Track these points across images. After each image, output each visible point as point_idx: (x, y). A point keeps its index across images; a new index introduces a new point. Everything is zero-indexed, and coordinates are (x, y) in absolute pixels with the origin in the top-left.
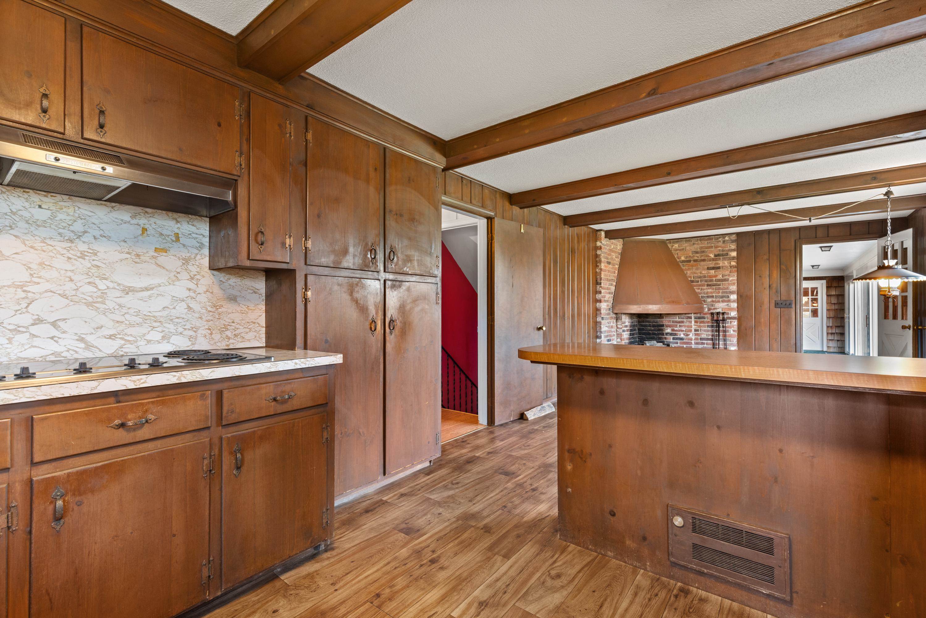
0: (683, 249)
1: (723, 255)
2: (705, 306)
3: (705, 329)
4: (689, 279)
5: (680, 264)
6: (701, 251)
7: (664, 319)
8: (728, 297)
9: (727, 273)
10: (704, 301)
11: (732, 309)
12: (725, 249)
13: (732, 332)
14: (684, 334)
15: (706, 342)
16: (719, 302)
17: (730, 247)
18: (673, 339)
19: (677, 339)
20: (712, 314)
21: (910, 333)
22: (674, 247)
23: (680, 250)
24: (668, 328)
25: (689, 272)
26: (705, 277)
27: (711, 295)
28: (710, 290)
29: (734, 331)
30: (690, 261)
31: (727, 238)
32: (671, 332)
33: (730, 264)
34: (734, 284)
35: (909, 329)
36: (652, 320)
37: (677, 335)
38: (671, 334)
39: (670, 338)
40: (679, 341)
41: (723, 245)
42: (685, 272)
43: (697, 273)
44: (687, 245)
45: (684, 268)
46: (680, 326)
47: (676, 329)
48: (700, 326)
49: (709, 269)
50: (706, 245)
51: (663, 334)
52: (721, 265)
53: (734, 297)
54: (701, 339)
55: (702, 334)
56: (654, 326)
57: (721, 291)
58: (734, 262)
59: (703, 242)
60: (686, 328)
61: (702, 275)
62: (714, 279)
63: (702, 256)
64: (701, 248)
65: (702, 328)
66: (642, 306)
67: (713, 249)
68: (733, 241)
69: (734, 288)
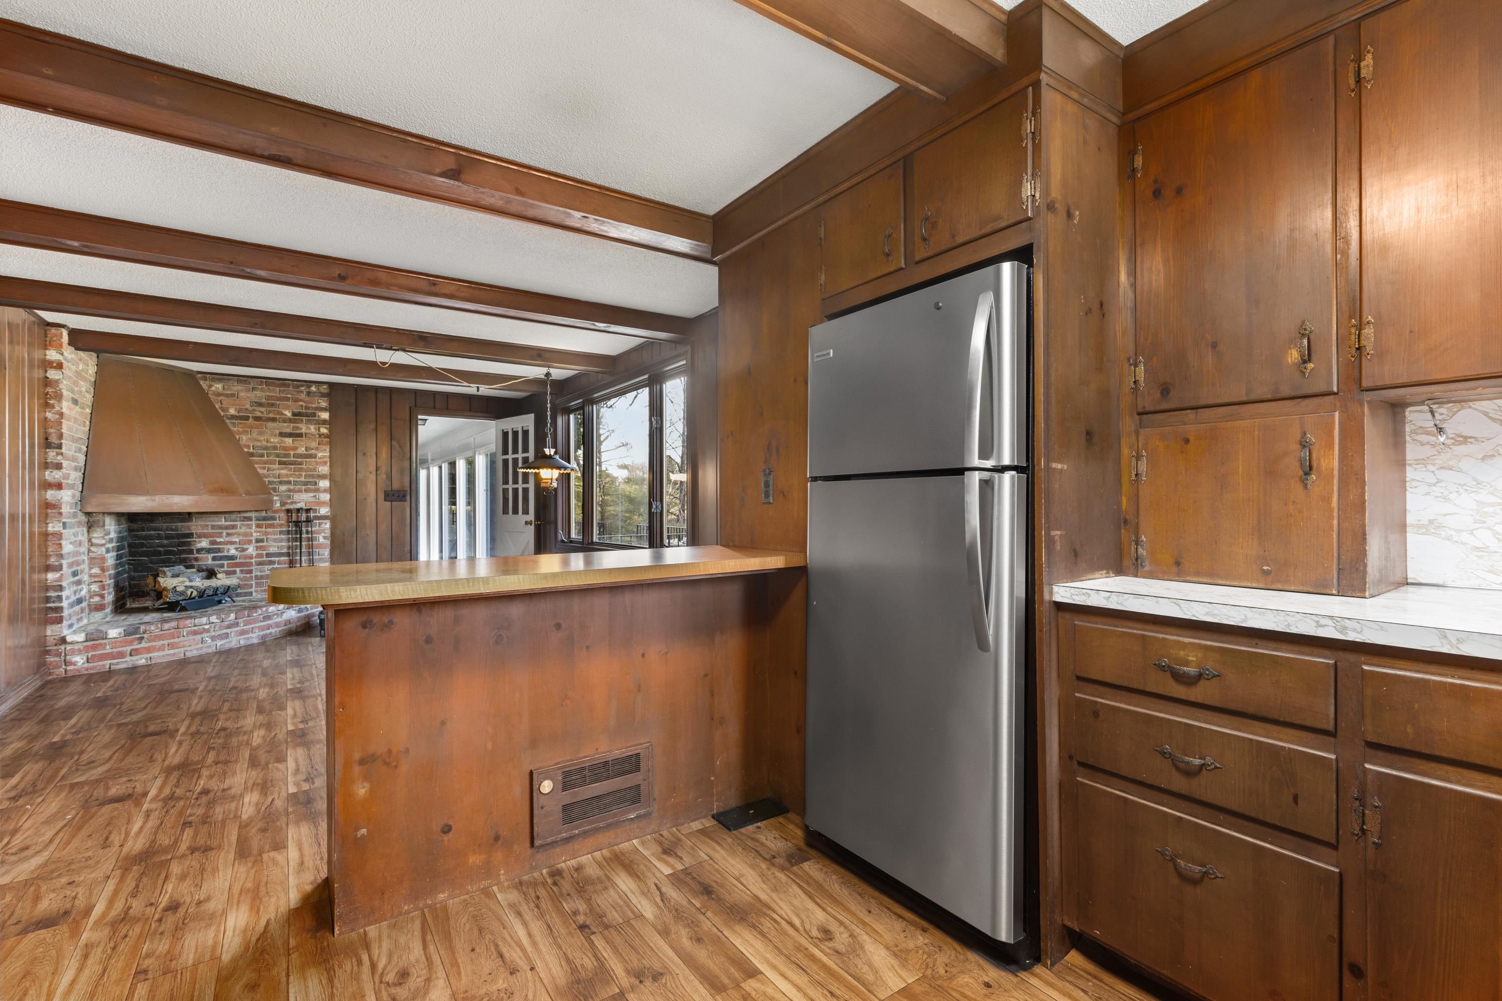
0: (232, 395)
1: (307, 415)
2: (275, 498)
3: (276, 537)
4: (246, 450)
5: (227, 421)
6: (268, 403)
7: (193, 523)
8: (316, 484)
9: (314, 444)
10: (275, 490)
11: (322, 504)
12: (310, 405)
13: (322, 540)
14: (236, 549)
15: (277, 559)
16: (300, 491)
17: (319, 403)
18: (214, 559)
19: (221, 558)
20: (288, 511)
21: (532, 528)
22: (213, 388)
23: (227, 396)
24: (203, 539)
25: (244, 437)
26: (275, 448)
27: (286, 479)
28: (284, 472)
29: (325, 538)
30: (247, 418)
31: (313, 389)
32: (208, 547)
33: (319, 430)
34: (325, 463)
35: (531, 525)
36: (165, 525)
37: (221, 552)
38: (209, 551)
39: (207, 557)
40: (225, 562)
41: (307, 399)
42: (237, 437)
43: (260, 441)
44: (240, 388)
45: (235, 429)
46: (228, 535)
47: (219, 540)
48: (266, 532)
49: (282, 435)
50: (278, 395)
51: (191, 552)
52: (303, 431)
53: (325, 484)
54: (268, 555)
55: (270, 546)
56: (167, 538)
57: (304, 474)
58: (325, 428)
59: (272, 388)
60: (241, 538)
61: (269, 445)
62: (292, 453)
63: (270, 412)
64: (269, 398)
65: (269, 536)
66: (157, 498)
67: (290, 403)
68: (323, 395)
69: (325, 469)
